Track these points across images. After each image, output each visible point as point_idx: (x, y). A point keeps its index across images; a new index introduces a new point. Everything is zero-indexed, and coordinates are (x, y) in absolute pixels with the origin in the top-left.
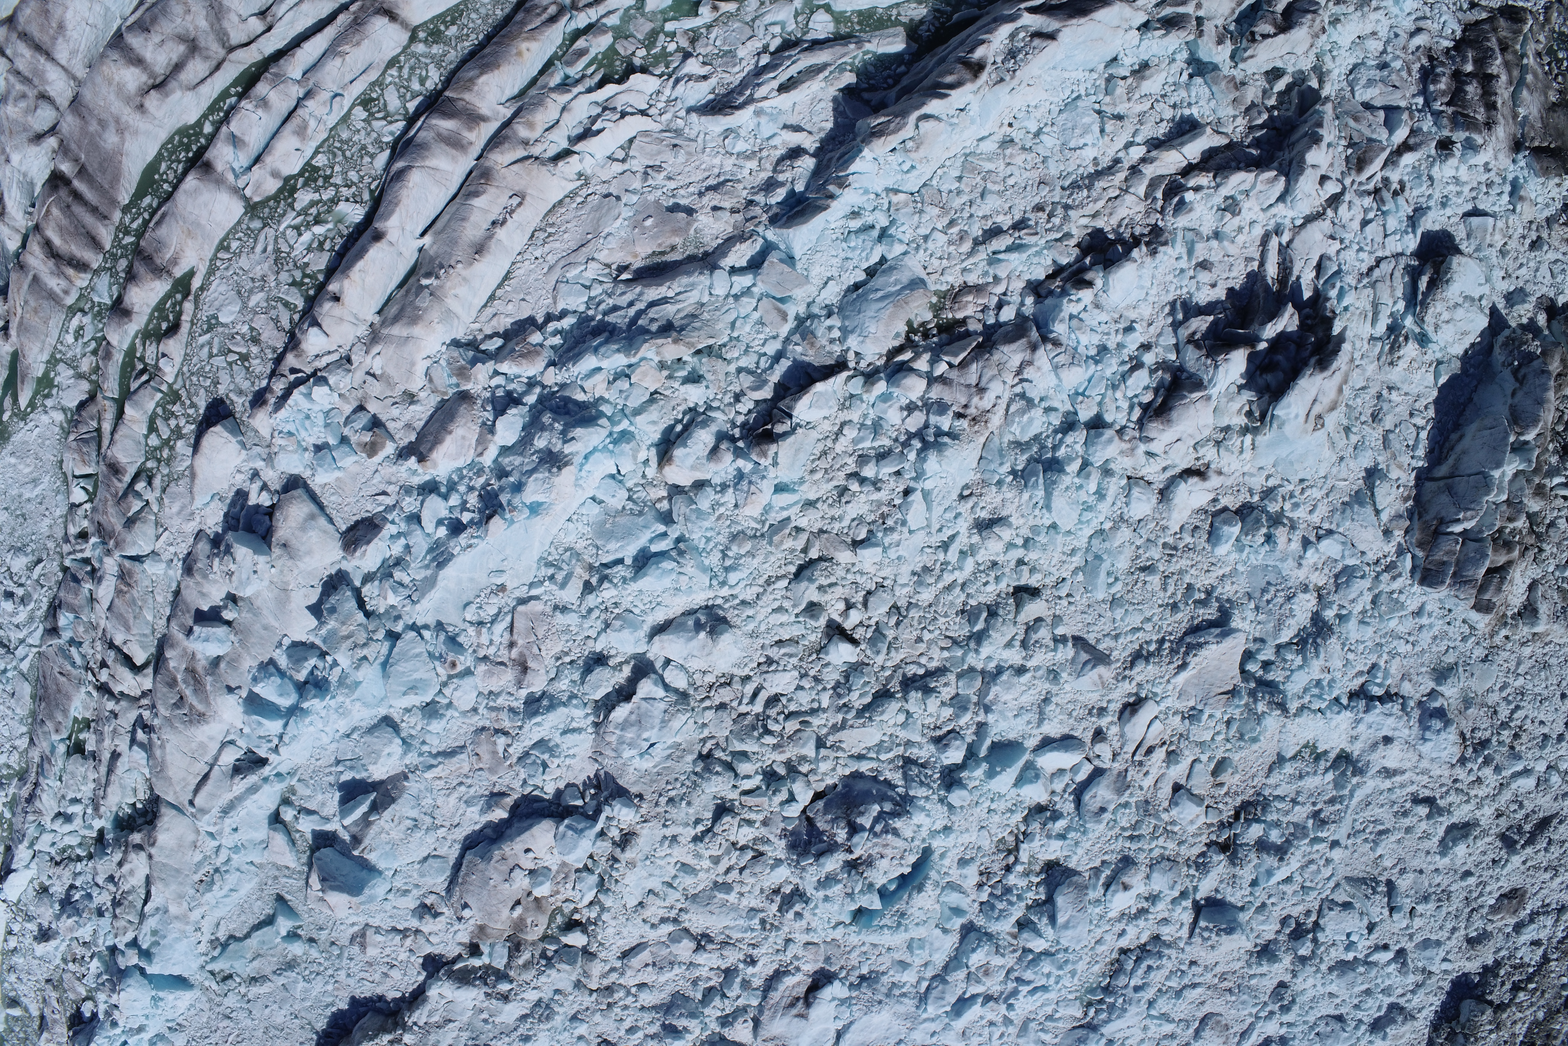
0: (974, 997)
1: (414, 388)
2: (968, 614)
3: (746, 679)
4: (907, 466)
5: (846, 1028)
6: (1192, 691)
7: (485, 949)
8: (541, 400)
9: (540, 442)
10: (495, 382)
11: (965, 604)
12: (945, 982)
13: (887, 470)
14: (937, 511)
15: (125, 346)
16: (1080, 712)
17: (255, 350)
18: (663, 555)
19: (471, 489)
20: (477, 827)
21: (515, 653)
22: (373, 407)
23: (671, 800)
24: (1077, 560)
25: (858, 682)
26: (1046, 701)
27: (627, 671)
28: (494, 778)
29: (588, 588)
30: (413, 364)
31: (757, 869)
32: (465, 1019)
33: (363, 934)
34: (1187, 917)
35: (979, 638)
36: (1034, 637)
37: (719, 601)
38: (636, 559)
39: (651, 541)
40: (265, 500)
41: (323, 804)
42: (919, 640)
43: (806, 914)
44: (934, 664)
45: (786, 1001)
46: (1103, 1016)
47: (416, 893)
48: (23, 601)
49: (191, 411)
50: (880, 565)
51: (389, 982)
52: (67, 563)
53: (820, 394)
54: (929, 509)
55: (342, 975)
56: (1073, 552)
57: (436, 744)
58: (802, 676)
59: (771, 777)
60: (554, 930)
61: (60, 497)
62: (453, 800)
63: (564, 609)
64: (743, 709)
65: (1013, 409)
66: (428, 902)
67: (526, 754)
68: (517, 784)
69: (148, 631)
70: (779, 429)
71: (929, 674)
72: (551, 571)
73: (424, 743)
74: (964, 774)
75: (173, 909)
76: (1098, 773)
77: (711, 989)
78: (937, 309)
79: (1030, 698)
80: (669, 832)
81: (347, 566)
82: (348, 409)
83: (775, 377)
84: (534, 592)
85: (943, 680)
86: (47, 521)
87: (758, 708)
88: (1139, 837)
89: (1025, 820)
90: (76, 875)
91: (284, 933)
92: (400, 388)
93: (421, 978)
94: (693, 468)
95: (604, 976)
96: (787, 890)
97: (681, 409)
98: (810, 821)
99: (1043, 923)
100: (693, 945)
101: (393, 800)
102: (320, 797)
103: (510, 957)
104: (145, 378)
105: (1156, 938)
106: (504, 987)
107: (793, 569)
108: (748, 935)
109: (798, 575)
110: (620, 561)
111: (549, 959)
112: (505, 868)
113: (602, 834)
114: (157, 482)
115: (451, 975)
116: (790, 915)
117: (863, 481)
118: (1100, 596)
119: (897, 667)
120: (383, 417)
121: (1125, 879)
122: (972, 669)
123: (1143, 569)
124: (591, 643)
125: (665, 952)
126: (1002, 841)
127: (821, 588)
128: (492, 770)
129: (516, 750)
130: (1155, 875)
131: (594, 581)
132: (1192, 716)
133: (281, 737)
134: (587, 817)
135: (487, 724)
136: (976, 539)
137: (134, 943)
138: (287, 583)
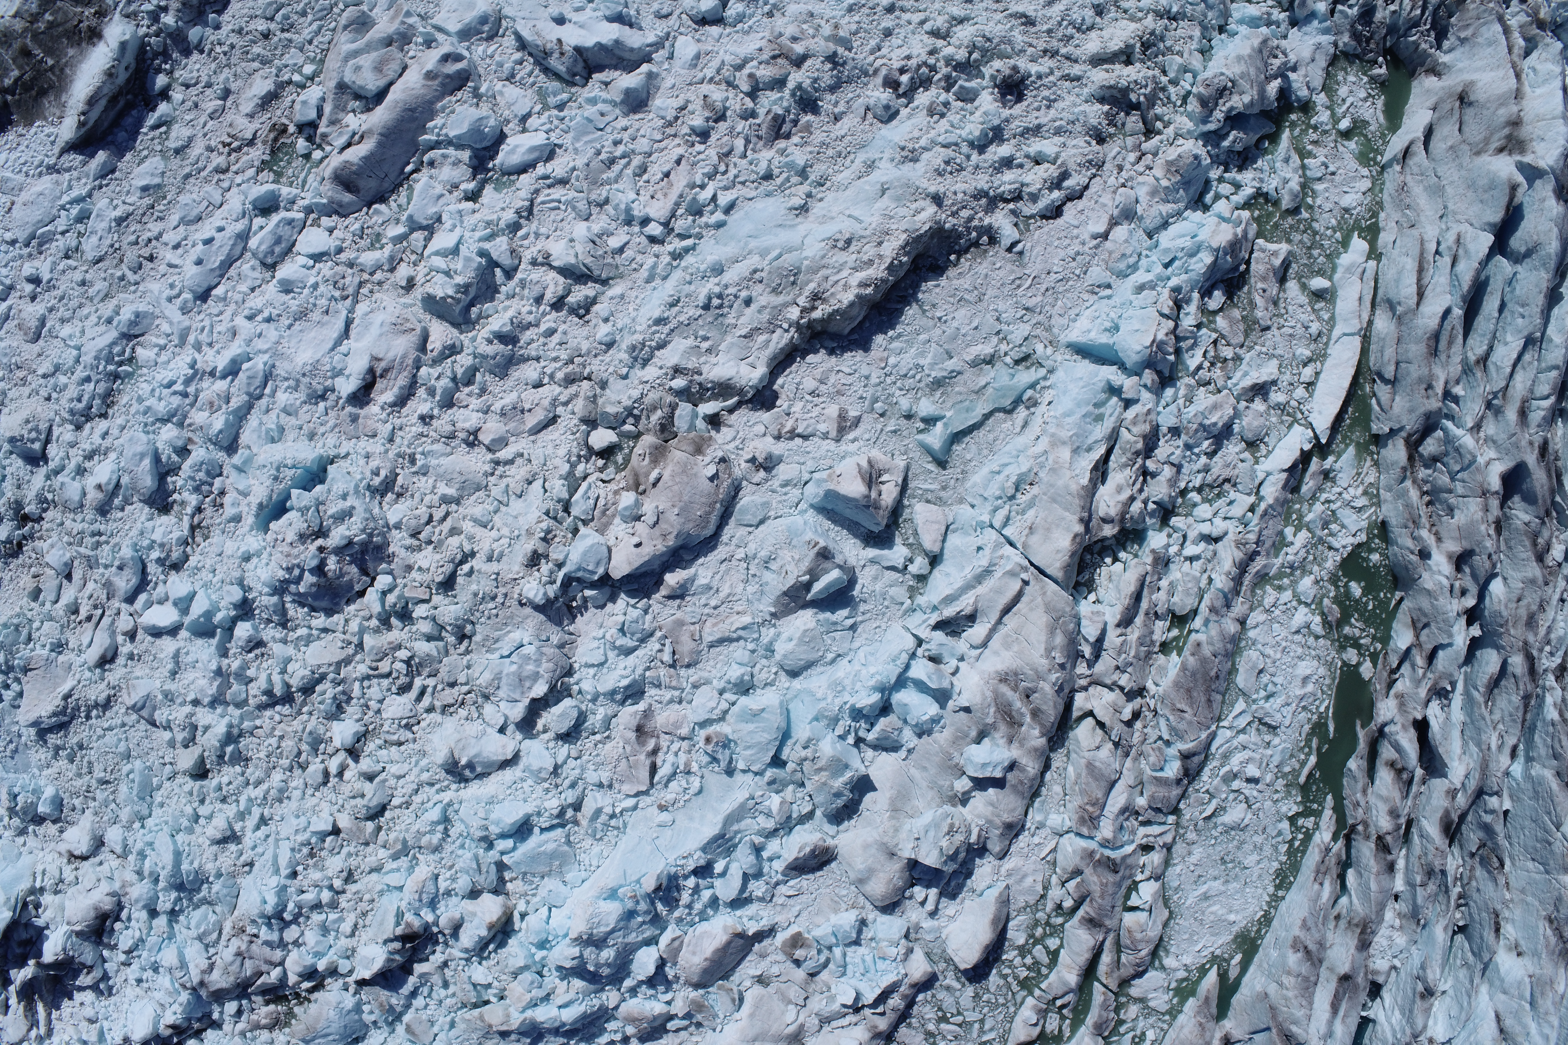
0: (224, 377)
1: (758, 989)
2: (240, 759)
3: (430, 710)
4: (295, 898)
5: (338, 343)
6: (60, 671)
7: (700, 424)
8: (621, 981)
9: (608, 954)
10: (668, 997)
11: (246, 766)
12: (249, 394)
13: (310, 897)
14: (269, 855)
15: (1083, 1029)
16: (147, 658)
17: (931, 1027)
18: (503, 836)
19: (689, 906)
20: (701, 560)
21: (651, 744)
22: (800, 974)
23: (494, 598)
24: (158, 797)
25: (328, 705)
26: (174, 673)
27: (540, 724)
28: (679, 615)
29: (577, 806)
30: (752, 1016)
31: (413, 522)
32: (729, 339)
33: (842, 430)
34: (52, 450)
35: (230, 738)
36: (185, 734)
37: (454, 786)
38: (530, 831)
39: (514, 849)
40: (919, 892)
41: (875, 578)
42: (282, 737)
43: (368, 474)
44: (268, 713)
45: (392, 375)
46: (117, 349)
47: (775, 483)
48: (1235, 776)
49: (1007, 971)
50: (315, 810)
51: (818, 373)
52: (1171, 819)
53: (366, 968)
54: (275, 857)
55: (874, 380)
56: (162, 805)
57: (739, 651)
58: (379, 711)
59: (405, 616)
60: (627, 444)
61: (1175, 884)
62: (725, 590)
63: (600, 785)
64: (431, 682)
65: (215, 935)
66: (762, 474)
67: (642, 641)
68: (656, 607)
69: (1073, 756)
70: (397, 945)
71: (271, 705)
72: (613, 822)
73: (753, 651)
74: (233, 613)
75: (1065, 454)
76: (130, 599)
77: (469, 382)
78: (290, 1014)
79: (187, 676)
80: (494, 567)
81: (831, 829)
82: (824, 975)
83: (412, 980)
84: (631, 802)
85: (257, 701)
86: (1193, 859)
87: (418, 682)
88: (93, 534)
89: (186, 558)
90: (1206, 470)
91: (939, 425)
92: (771, 989)
93: (780, 381)
94: (474, 914)
95: (576, 395)
96: (390, 496)
97: (492, 962)
98: (364, 571)
99: (167, 454)
100: (481, 437)
101: (785, 594)
102: (879, 586)
103: (671, 416)
104: (1059, 1003)
105: (79, 427)
106: (679, 383)
107: (388, 814)
108: (428, 448)
109: (382, 809)
110: (543, 830)
111: (630, 415)
112: (663, 525)
113: (560, 566)
114: (1050, 906)
115: (741, 392)
116: (383, 473)
117: (331, 888)
118: (138, 764)
119: (299, 713)
120: (790, 965)
121: (100, 496)
122: (238, 705)
123: (107, 782)
124: (574, 754)
125: (512, 426)
126: (206, 538)
127: (363, 796)
128: (681, 623)
129: (653, 645)
130: (77, 498)
131: (570, 813)
132: (59, 647)
133: (913, 655)
134: (578, 580)
135: (683, 672)
136: (237, 827)
137: (1128, 403)
138: (891, 818)
